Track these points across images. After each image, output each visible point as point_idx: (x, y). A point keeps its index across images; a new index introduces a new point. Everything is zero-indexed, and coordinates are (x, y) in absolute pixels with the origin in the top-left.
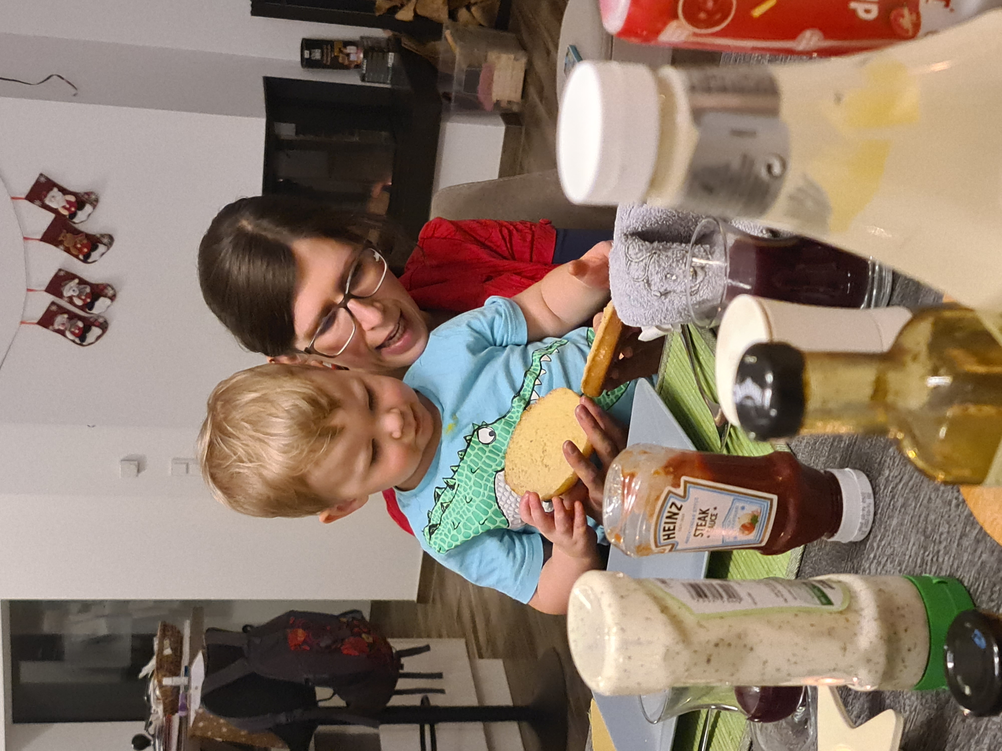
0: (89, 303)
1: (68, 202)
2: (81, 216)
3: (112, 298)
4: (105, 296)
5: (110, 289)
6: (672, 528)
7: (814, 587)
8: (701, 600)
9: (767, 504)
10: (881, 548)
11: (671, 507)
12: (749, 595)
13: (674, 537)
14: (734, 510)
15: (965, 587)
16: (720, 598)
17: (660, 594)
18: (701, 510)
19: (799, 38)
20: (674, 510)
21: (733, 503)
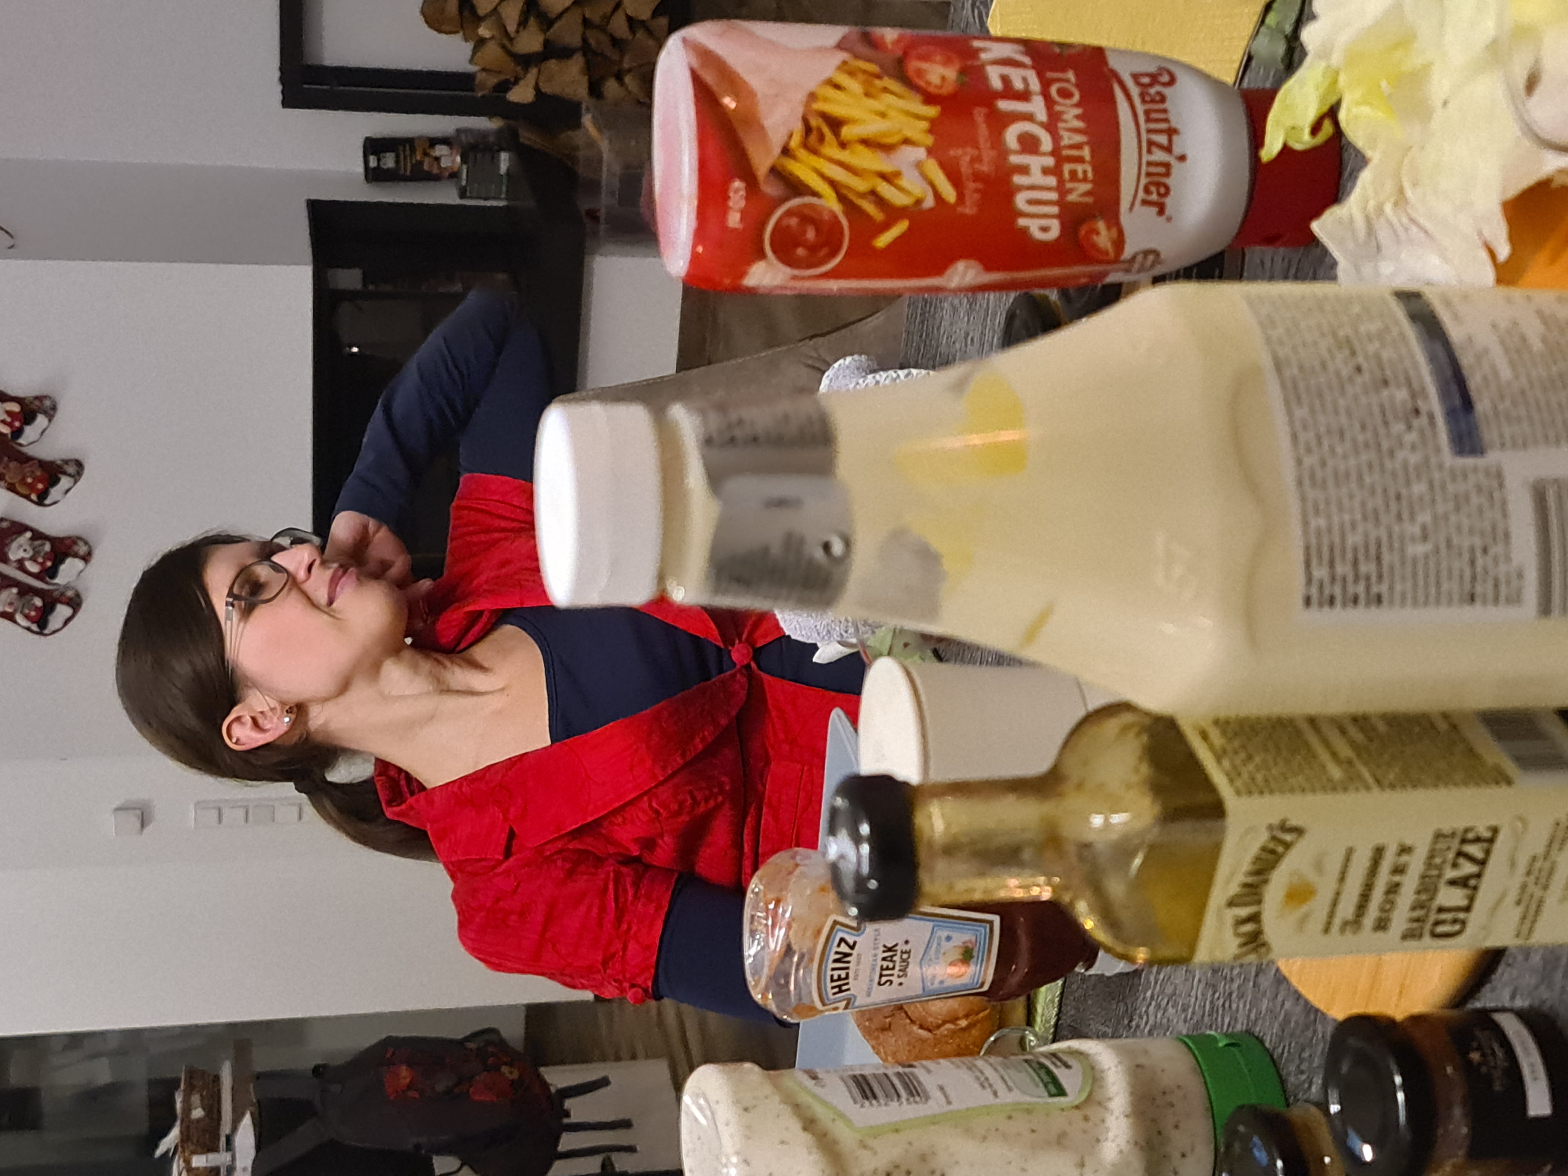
0: (50, 568)
1: (9, 413)
2: (30, 433)
3: (86, 558)
4: (76, 555)
5: (81, 543)
6: (843, 976)
7: (1042, 1066)
8: (867, 1103)
9: (983, 930)
10: (1159, 983)
11: (839, 945)
12: (942, 1088)
13: (848, 990)
14: (936, 942)
15: (1267, 1050)
16: (896, 1099)
17: (804, 1098)
18: (885, 946)
19: (949, 272)
20: (844, 948)
21: (932, 933)
